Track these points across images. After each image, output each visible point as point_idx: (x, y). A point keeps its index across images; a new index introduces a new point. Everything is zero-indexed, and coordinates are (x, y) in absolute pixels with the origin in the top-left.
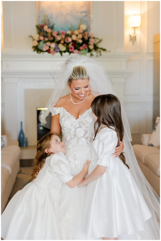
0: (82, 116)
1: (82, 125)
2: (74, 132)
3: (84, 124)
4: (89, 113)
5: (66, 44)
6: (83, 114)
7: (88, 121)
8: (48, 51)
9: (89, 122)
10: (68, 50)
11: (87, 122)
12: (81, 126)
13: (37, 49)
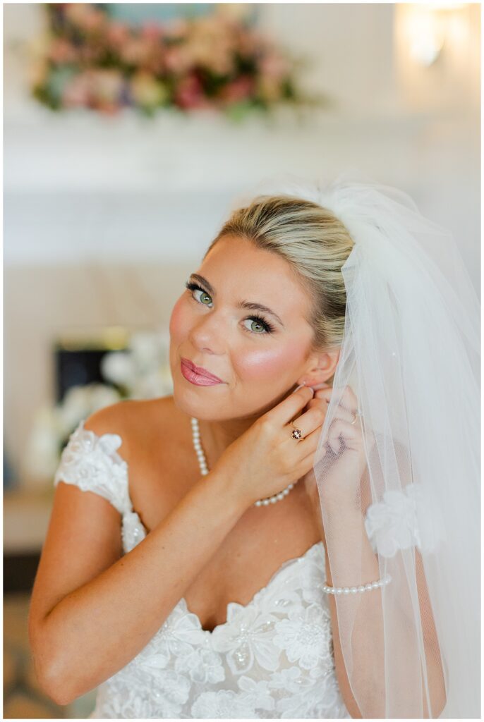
0: (250, 607)
1: (245, 675)
2: (183, 706)
3: (260, 674)
4: (299, 592)
5: (165, 77)
6: (257, 597)
7: (291, 656)
8: (94, 104)
9: (297, 664)
10: (175, 102)
11: (284, 662)
12: (240, 683)
13: (47, 97)
